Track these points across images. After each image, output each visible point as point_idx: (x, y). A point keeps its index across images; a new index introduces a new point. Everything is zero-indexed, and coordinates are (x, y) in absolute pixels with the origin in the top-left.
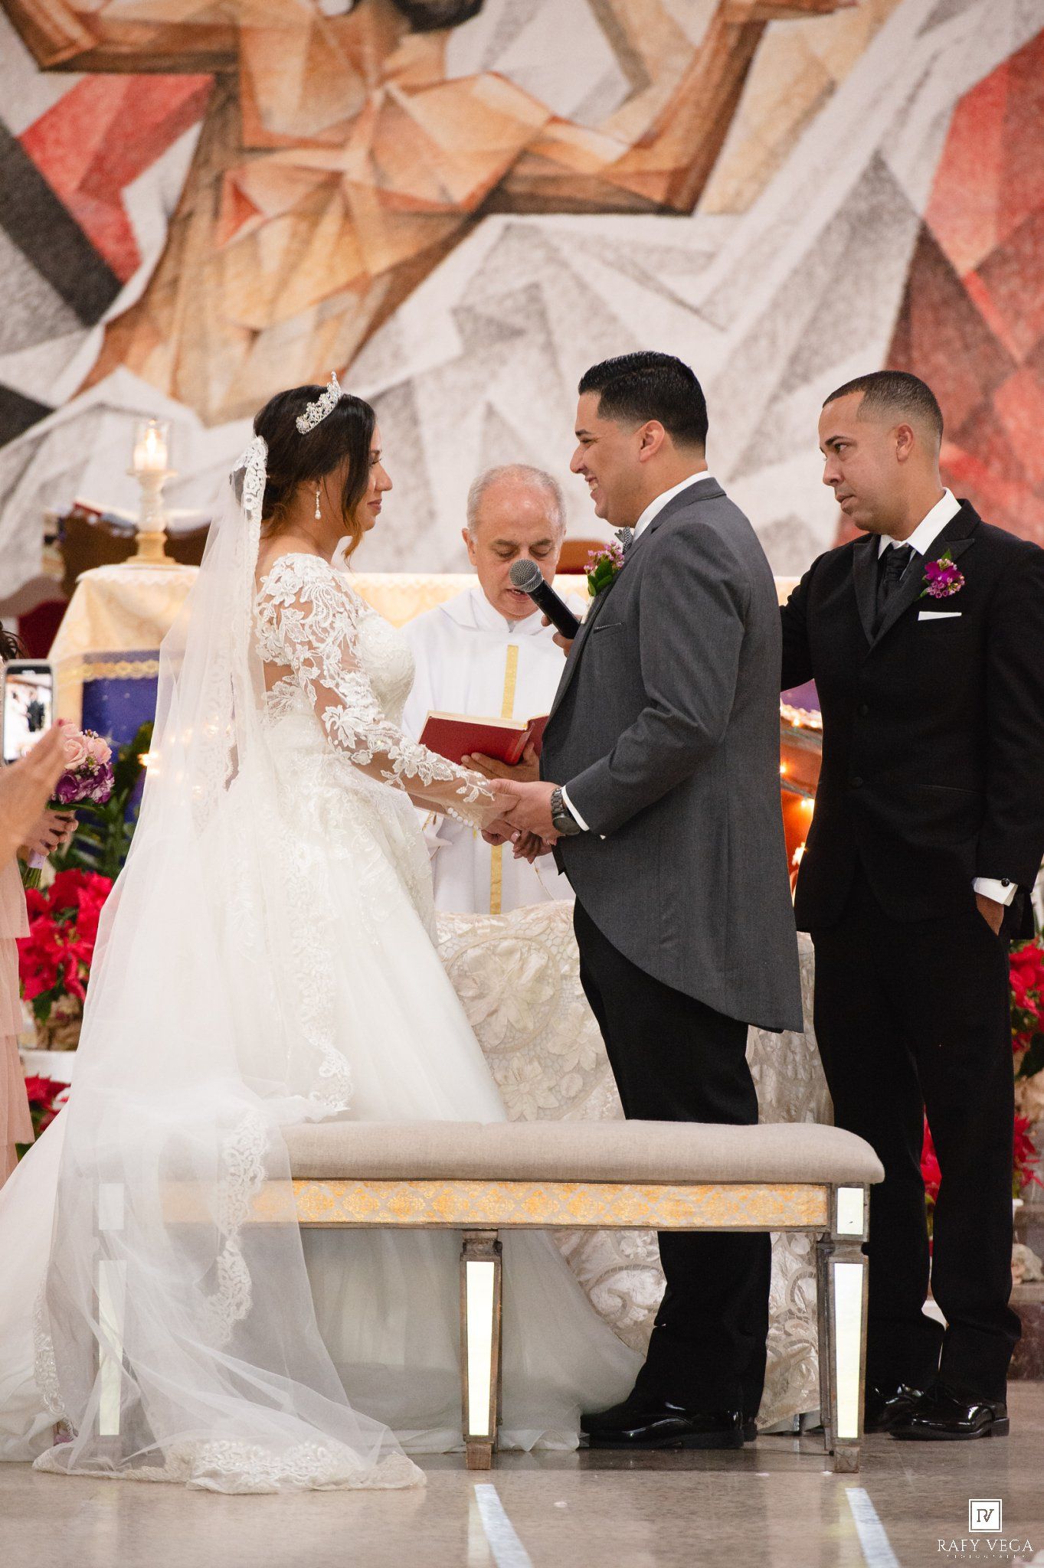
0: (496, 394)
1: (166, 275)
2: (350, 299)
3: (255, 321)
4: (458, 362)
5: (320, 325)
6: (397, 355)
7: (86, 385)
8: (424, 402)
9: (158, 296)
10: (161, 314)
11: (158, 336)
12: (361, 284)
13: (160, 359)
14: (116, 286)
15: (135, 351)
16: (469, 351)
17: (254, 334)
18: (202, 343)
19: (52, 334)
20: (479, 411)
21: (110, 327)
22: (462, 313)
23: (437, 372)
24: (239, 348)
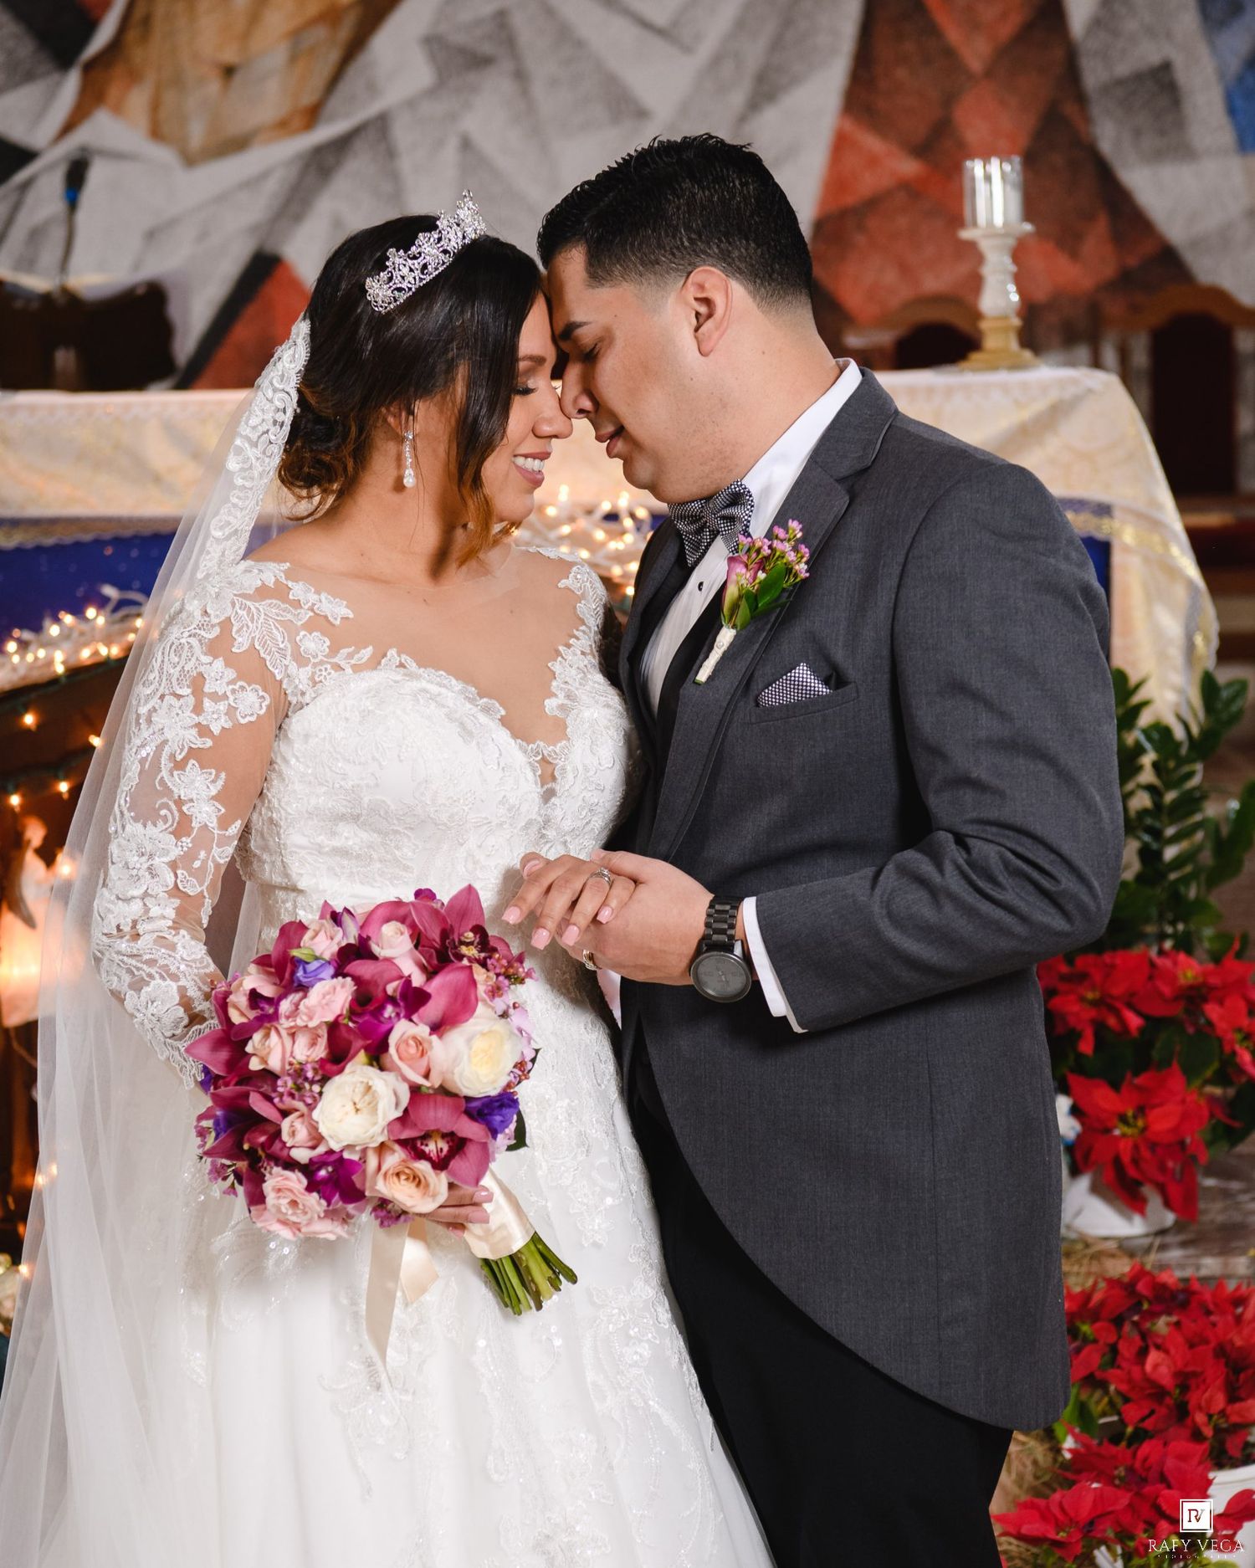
0: (471, 123)
1: (139, 13)
2: (320, 33)
3: (229, 56)
4: (432, 92)
5: (293, 59)
6: (373, 89)
7: (68, 128)
8: (402, 133)
9: (132, 35)
10: (137, 54)
11: (134, 77)
12: (330, 17)
13: (138, 99)
14: (90, 26)
15: (113, 92)
16: (441, 83)
17: (229, 71)
18: (177, 81)
19: (29, 77)
20: (452, 144)
21: (88, 68)
22: (433, 43)
23: (411, 104)
24: (214, 87)
